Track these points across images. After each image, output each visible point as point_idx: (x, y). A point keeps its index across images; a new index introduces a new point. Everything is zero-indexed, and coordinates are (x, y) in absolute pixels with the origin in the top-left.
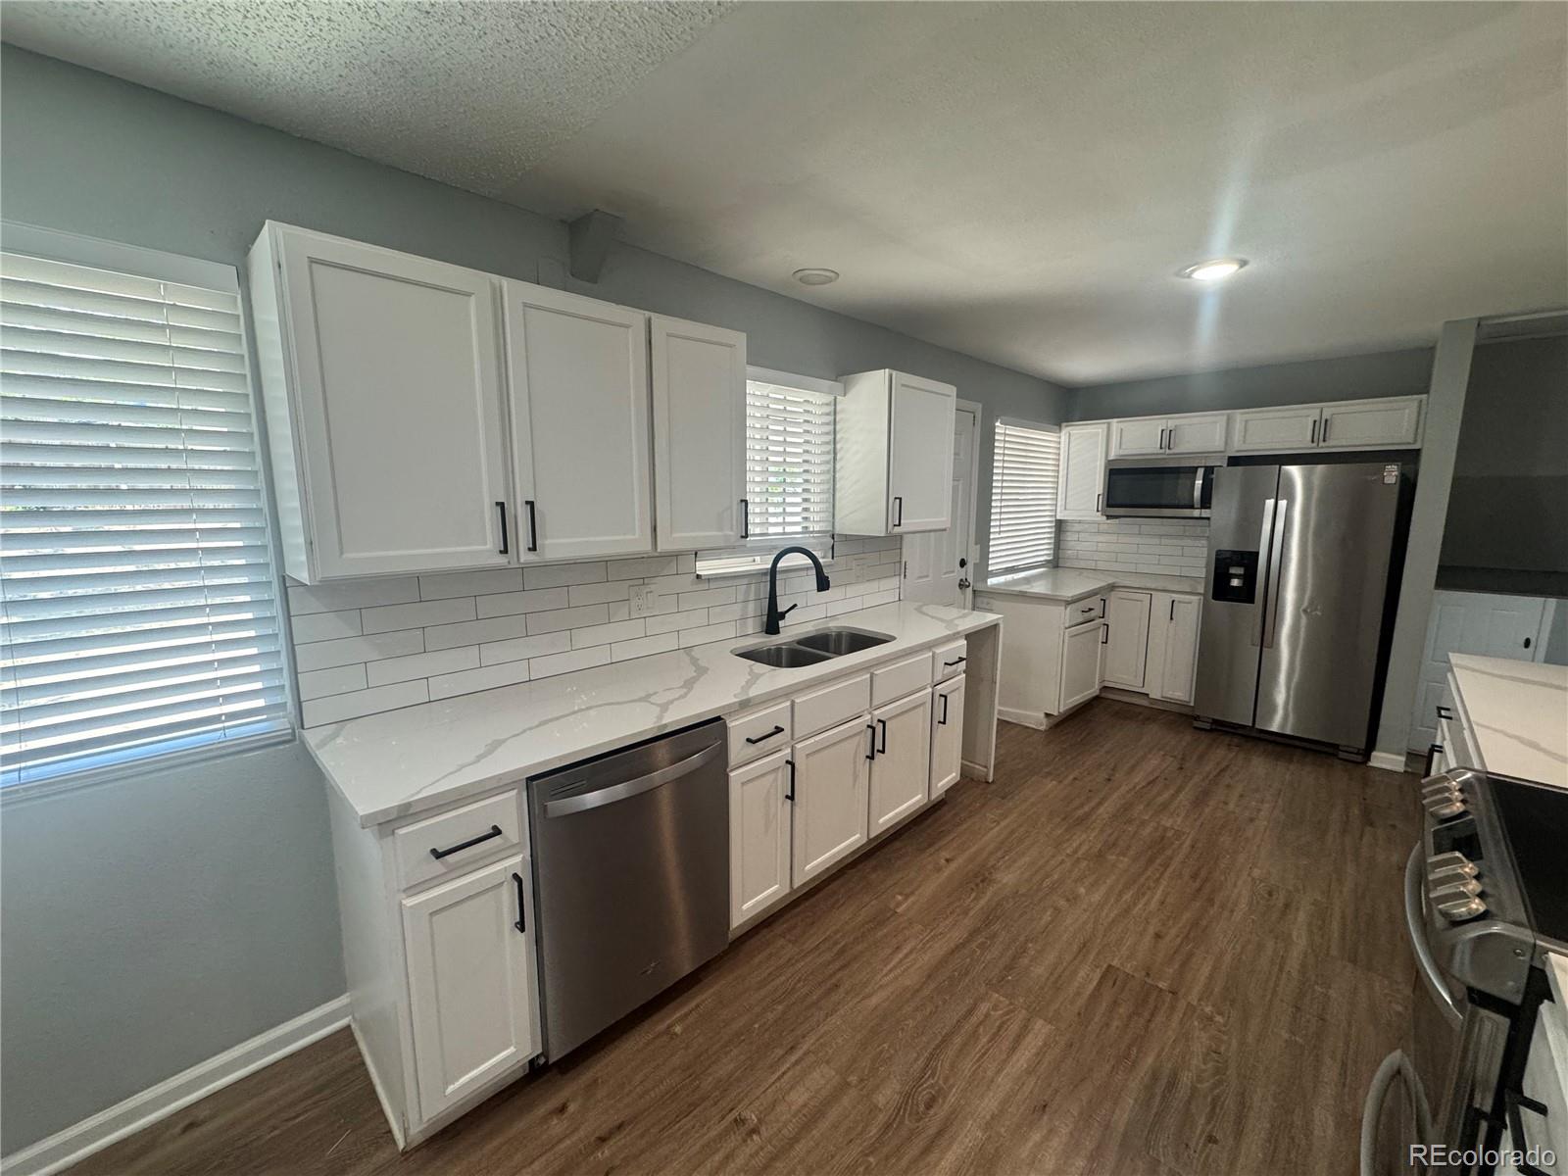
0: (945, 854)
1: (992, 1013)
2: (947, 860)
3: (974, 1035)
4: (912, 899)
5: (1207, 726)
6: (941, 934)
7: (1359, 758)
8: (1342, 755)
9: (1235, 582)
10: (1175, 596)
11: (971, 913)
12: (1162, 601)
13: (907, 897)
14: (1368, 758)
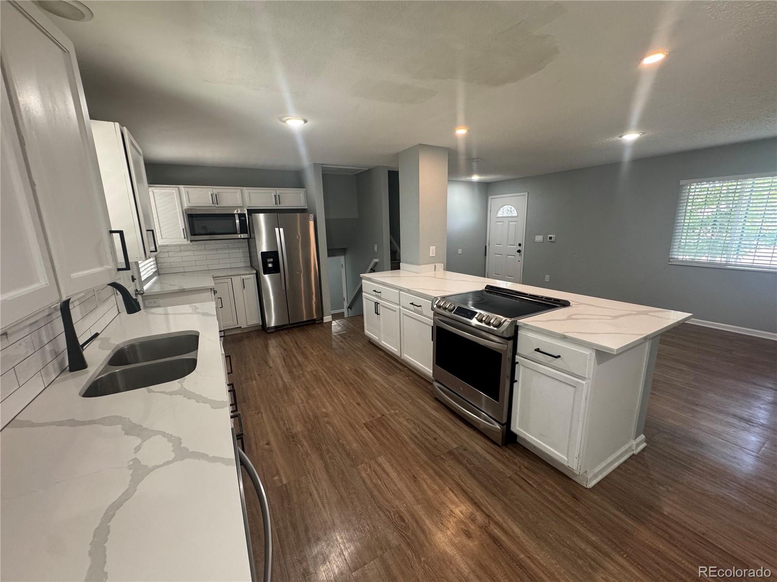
0: (262, 443)
1: (368, 473)
2: (268, 444)
3: (375, 485)
4: (282, 473)
5: (274, 330)
6: (314, 471)
7: (321, 321)
8: (317, 322)
9: (270, 265)
10: (243, 277)
11: (309, 451)
12: (237, 281)
13: (278, 474)
14: (322, 319)
